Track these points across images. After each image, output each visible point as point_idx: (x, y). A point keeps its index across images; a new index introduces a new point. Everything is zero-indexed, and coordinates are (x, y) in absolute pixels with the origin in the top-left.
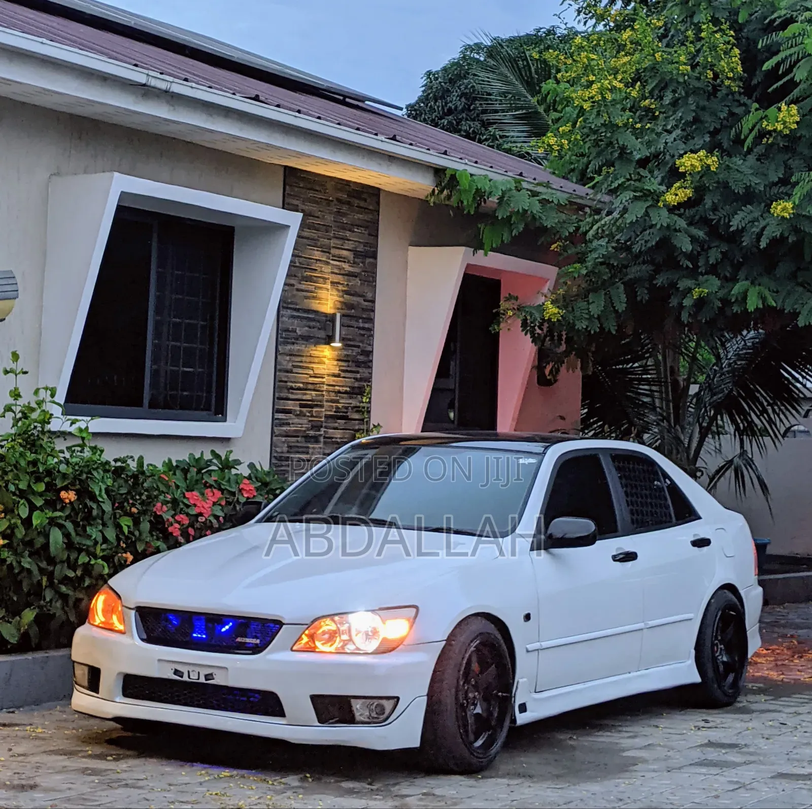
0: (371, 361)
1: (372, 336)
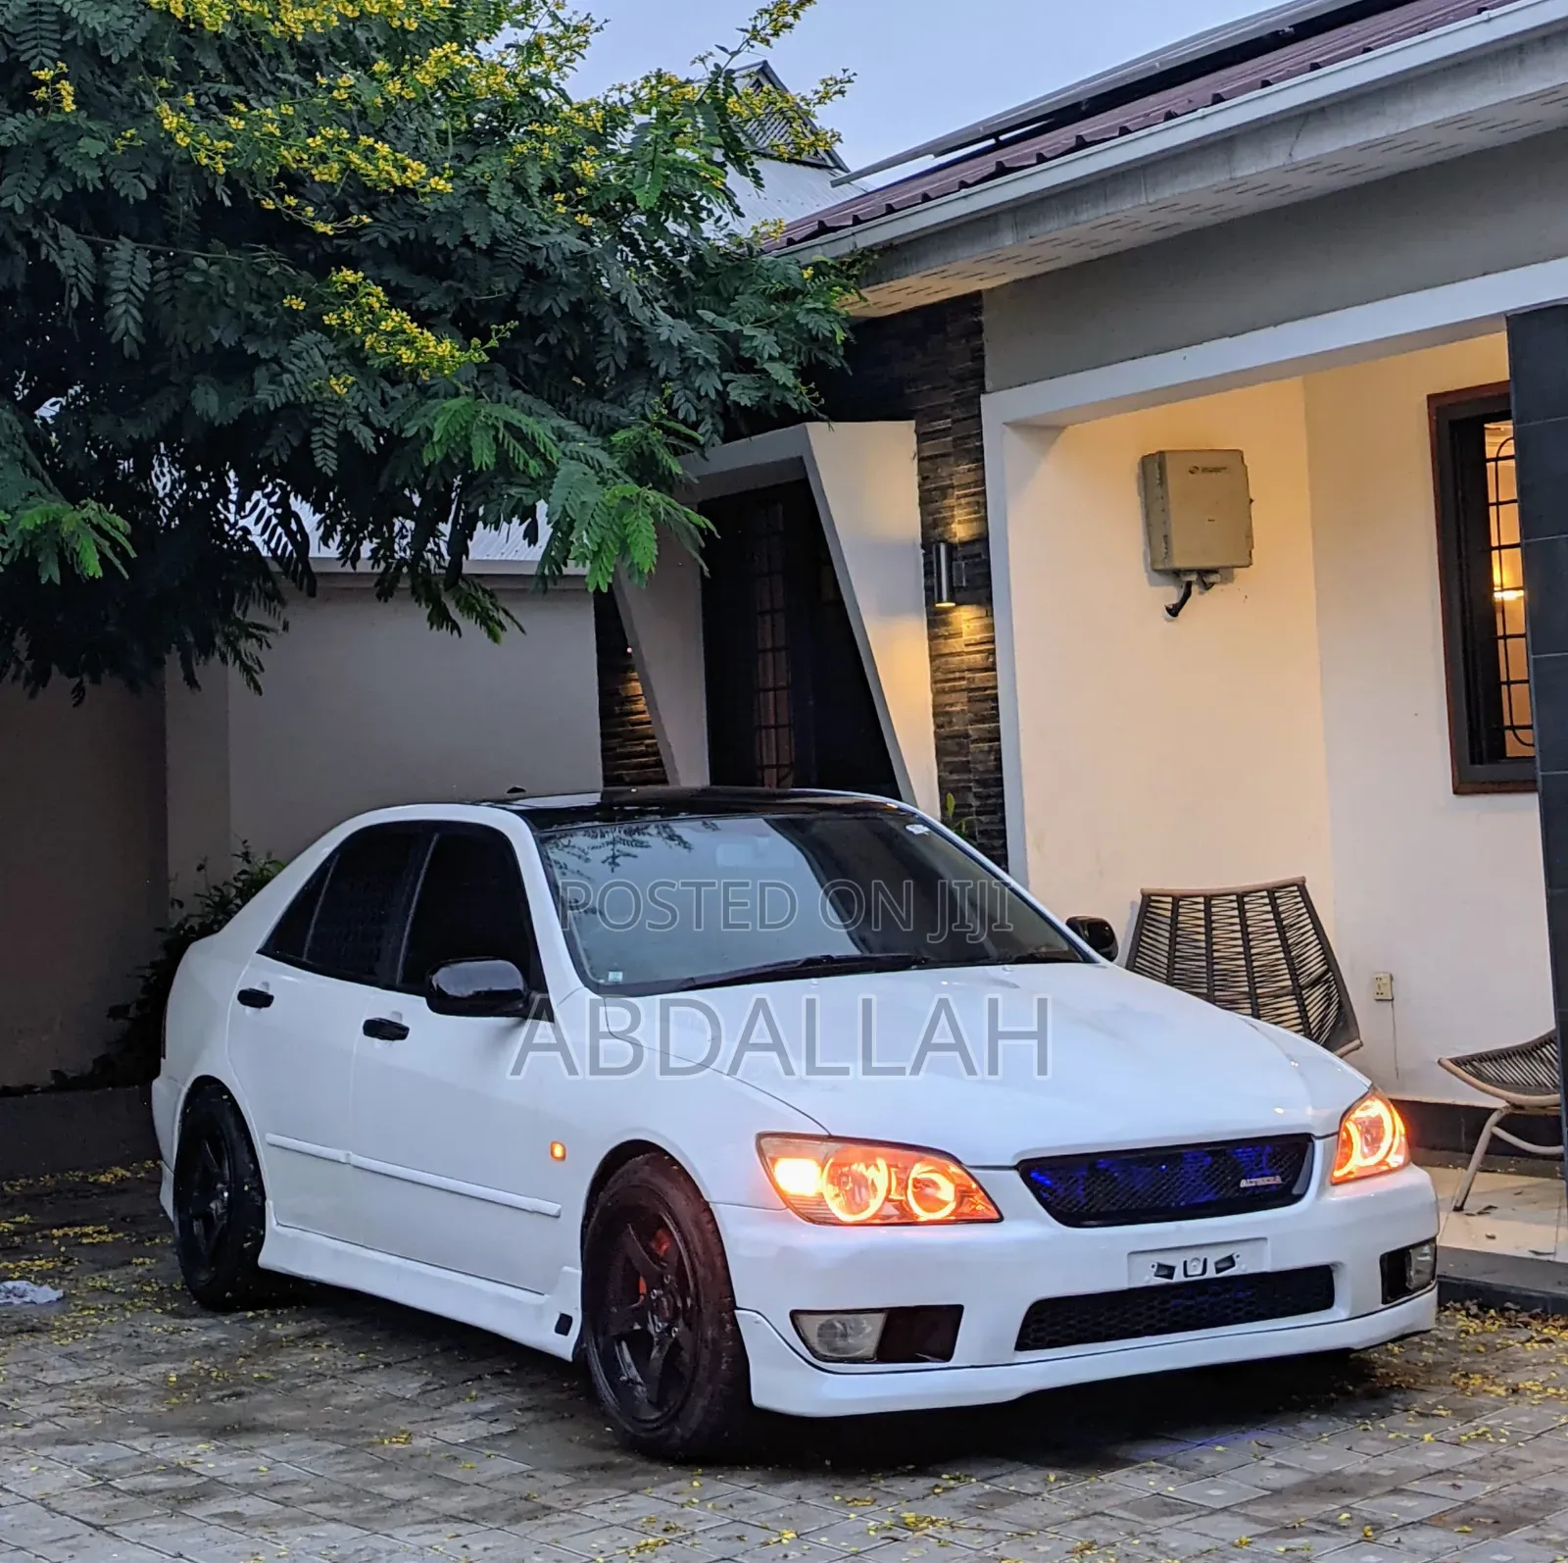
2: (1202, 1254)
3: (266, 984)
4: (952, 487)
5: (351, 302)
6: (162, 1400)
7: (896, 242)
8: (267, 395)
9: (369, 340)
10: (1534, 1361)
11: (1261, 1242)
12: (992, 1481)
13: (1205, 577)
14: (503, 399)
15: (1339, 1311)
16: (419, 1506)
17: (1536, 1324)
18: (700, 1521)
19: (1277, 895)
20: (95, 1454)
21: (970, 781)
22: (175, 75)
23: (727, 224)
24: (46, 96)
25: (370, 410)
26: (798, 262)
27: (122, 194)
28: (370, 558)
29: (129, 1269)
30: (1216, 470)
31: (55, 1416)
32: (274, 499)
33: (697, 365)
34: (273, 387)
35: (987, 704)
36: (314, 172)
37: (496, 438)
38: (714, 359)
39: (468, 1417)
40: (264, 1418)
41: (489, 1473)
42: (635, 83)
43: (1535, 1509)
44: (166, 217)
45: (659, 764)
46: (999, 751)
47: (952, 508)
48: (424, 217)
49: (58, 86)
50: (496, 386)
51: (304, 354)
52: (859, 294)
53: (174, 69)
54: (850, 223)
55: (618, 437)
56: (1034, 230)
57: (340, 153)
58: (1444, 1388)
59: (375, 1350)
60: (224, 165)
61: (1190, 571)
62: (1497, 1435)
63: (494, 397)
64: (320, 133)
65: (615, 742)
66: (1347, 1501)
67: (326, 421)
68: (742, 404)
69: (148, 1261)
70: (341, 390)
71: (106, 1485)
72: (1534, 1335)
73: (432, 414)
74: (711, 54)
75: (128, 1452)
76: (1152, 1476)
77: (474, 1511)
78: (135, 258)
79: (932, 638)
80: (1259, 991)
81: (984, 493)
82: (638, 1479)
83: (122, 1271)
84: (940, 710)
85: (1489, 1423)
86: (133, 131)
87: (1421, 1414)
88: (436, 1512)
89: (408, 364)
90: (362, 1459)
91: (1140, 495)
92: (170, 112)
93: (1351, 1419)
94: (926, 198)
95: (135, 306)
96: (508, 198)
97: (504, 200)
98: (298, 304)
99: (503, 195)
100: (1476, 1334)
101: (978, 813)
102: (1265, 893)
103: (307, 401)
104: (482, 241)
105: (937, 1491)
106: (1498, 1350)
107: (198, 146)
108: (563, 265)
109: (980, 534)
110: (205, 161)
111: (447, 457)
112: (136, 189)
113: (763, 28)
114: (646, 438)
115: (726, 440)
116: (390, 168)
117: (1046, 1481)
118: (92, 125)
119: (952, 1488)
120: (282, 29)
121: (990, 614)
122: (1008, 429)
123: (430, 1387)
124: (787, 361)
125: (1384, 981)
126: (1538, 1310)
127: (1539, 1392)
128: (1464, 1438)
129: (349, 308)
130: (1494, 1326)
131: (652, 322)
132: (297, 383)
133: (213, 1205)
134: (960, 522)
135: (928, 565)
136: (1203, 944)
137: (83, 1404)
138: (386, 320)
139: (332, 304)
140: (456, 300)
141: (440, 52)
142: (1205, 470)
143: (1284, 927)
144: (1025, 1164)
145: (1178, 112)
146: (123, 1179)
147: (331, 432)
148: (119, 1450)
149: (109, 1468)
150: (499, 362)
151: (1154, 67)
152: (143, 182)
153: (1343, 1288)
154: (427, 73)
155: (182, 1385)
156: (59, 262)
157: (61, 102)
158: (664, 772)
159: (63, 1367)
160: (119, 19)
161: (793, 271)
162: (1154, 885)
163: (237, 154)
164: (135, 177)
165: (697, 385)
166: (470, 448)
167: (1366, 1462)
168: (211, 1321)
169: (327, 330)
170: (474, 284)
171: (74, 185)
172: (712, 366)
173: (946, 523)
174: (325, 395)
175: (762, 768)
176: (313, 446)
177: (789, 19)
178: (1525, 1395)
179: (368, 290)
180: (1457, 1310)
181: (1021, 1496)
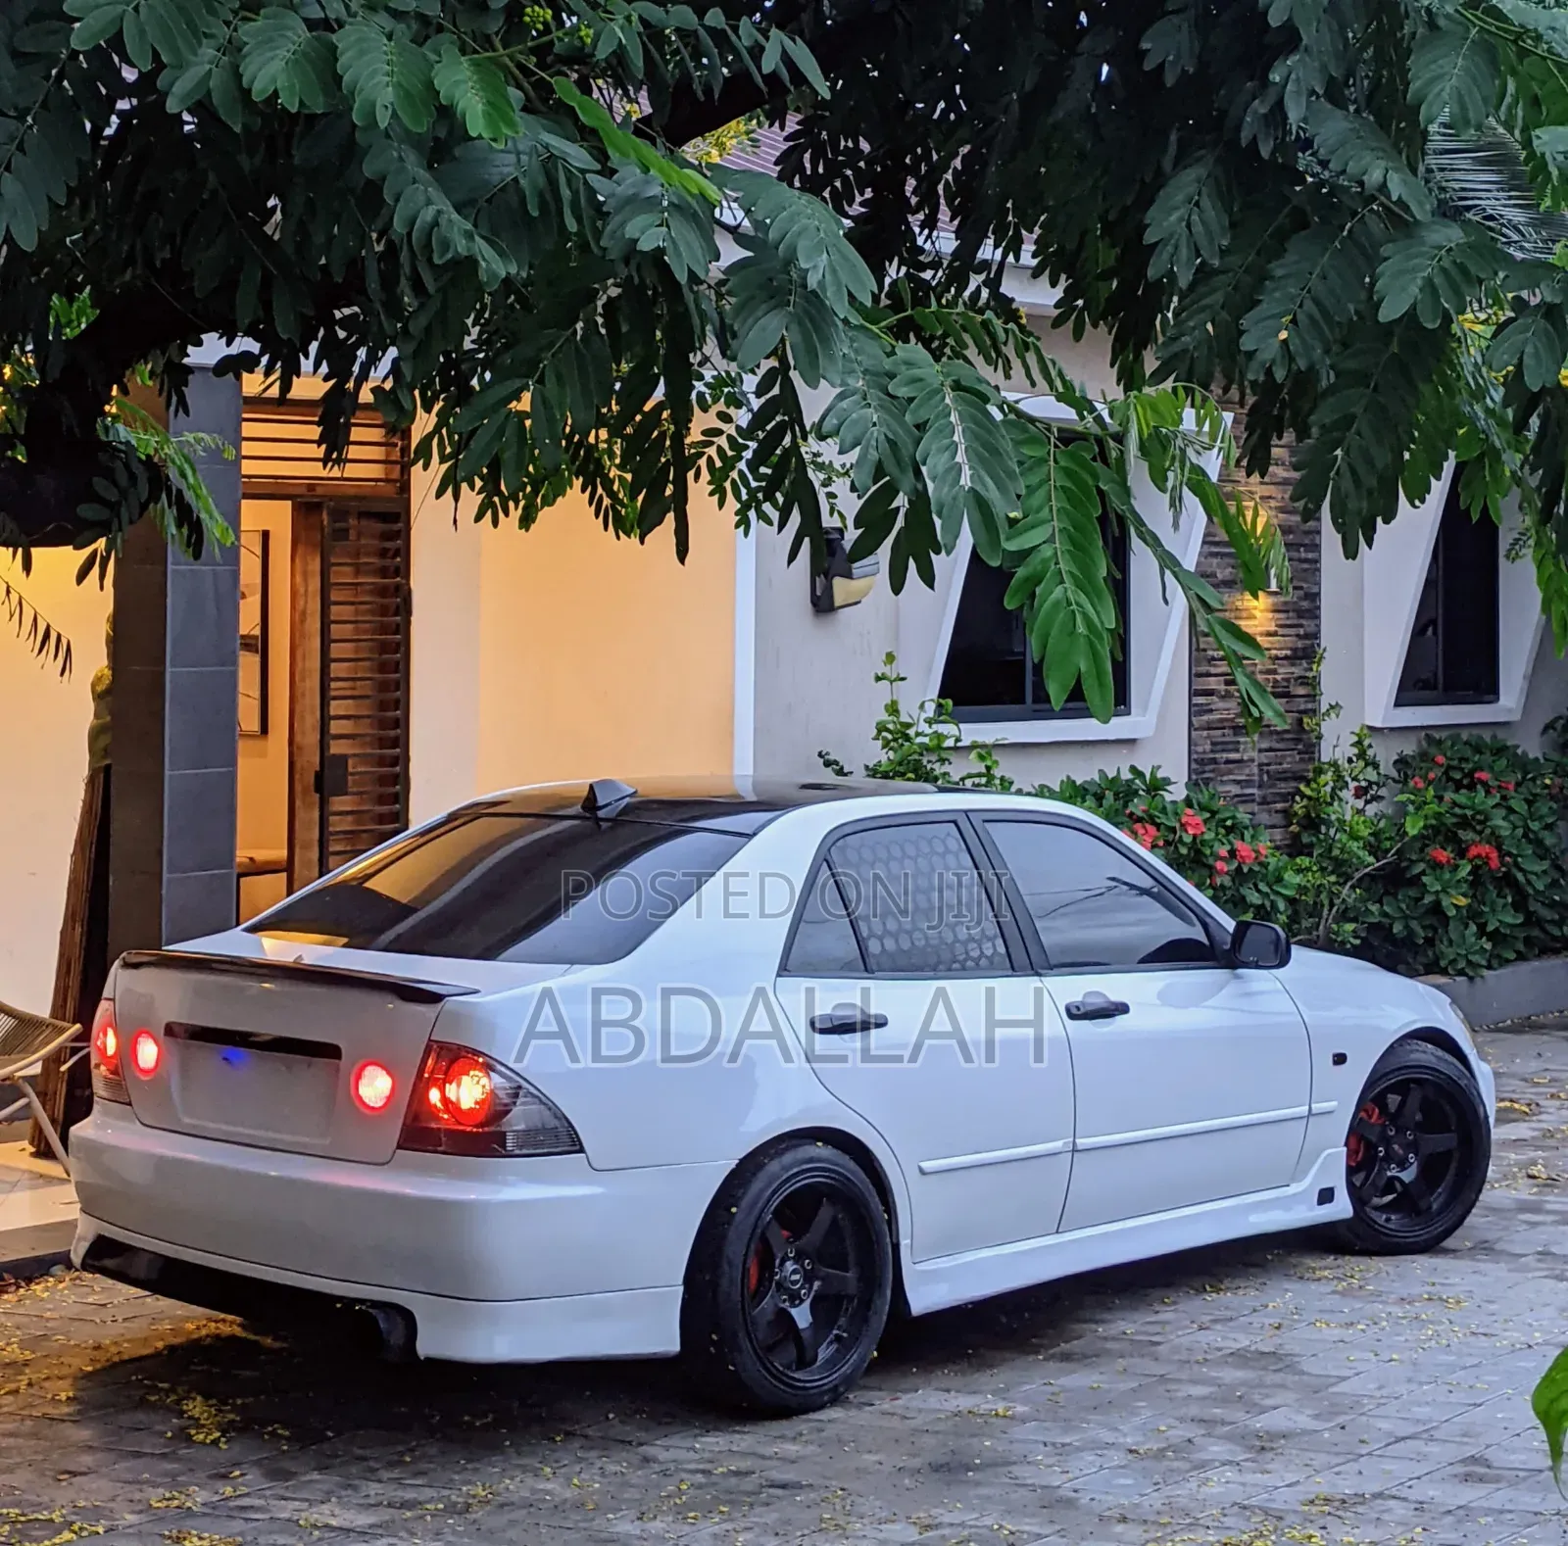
0: (1319, 608)
1: (1319, 570)
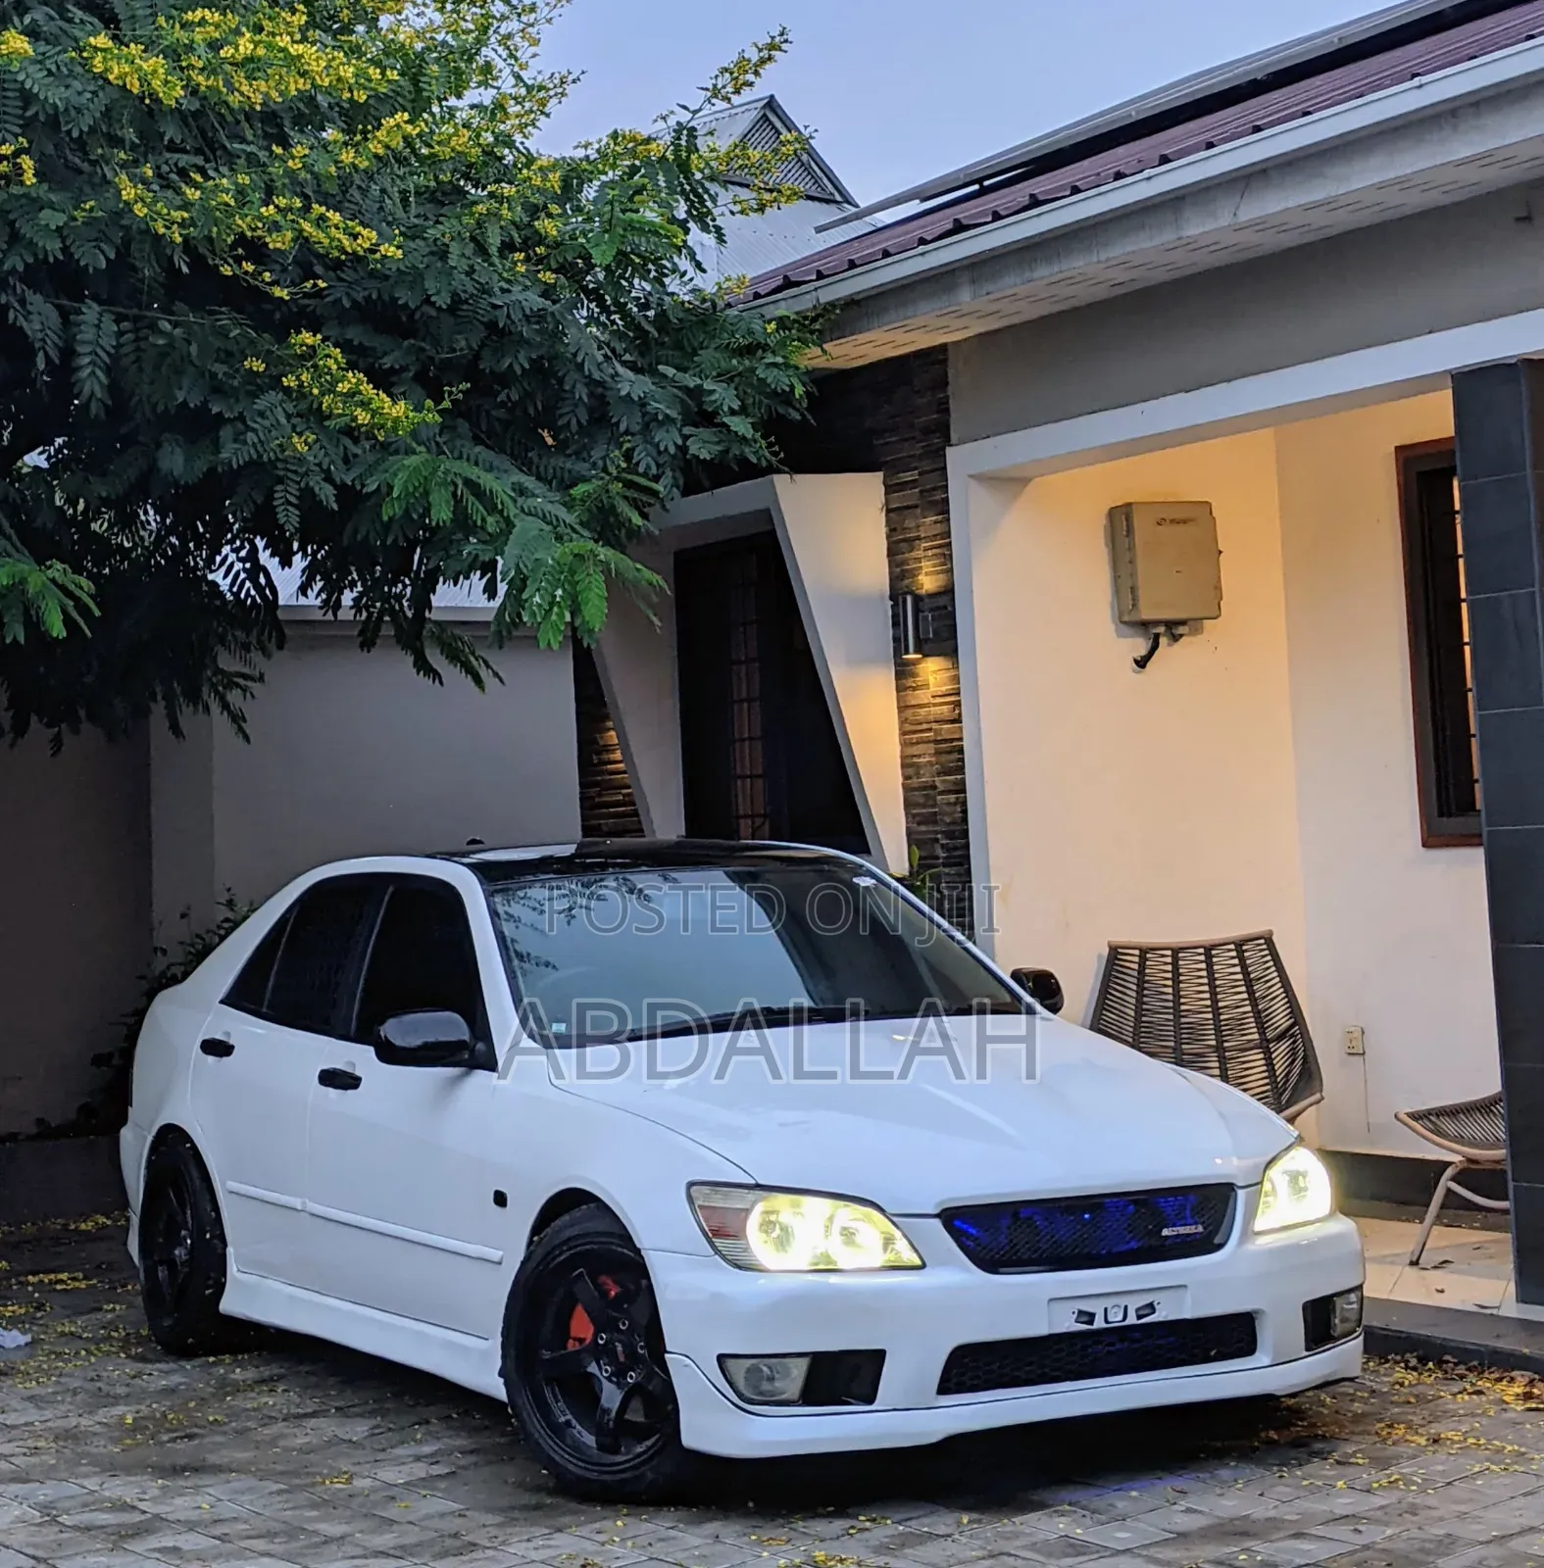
2: (1123, 1301)
3: (228, 1034)
4: (918, 538)
5: (309, 364)
6: (115, 1441)
7: (856, 298)
8: (232, 454)
9: (327, 400)
10: (1461, 1412)
11: (1181, 1291)
12: (908, 1523)
13: (1174, 629)
14: (465, 456)
15: (1261, 1358)
16: (350, 1543)
17: (1472, 1377)
18: (618, 1558)
19: (1244, 948)
20: (45, 1492)
21: (937, 832)
22: (134, 147)
23: (691, 280)
24: (7, 169)
25: (332, 467)
26: (763, 316)
27: (82, 263)
28: (351, 608)
29: (99, 1316)
30: (1185, 522)
31: (12, 1455)
32: (243, 553)
33: (657, 420)
34: (236, 446)
35: (952, 757)
36: (268, 240)
37: (454, 494)
38: (673, 414)
39: (410, 1459)
40: (213, 1459)
41: (424, 1512)
42: (600, 140)
43: (1428, 1553)
44: (132, 280)
45: (636, 814)
46: (964, 803)
47: (919, 560)
48: (387, 278)
49: (18, 160)
50: (458, 443)
51: (268, 413)
52: (823, 350)
53: (133, 142)
54: (814, 277)
55: (578, 490)
56: (990, 287)
57: (293, 221)
58: (1367, 1437)
59: (329, 1395)
60: (181, 235)
61: (1157, 623)
62: (1409, 1483)
63: (456, 454)
64: (273, 203)
65: (594, 790)
66: (1248, 1544)
67: (288, 478)
68: (702, 457)
69: (118, 1307)
70: (302, 448)
71: (54, 1520)
72: (1468, 1387)
73: (391, 471)
74: (672, 112)
75: (77, 1490)
76: (1062, 1519)
77: (402, 1547)
78: (100, 321)
79: (900, 689)
80: (1226, 1044)
81: (949, 544)
82: (566, 1520)
83: (92, 1316)
84: (908, 761)
85: (1404, 1471)
86: (92, 203)
87: (1338, 1463)
88: (365, 1548)
89: (363, 425)
90: (302, 1497)
91: (1107, 545)
92: (128, 183)
93: (1268, 1466)
94: (886, 254)
95: (100, 367)
96: (469, 258)
97: (464, 260)
98: (258, 366)
99: (463, 255)
100: (1410, 1385)
101: (945, 865)
102: (1232, 947)
103: (270, 459)
104: (443, 300)
105: (852, 1531)
106: (1431, 1401)
107: (155, 216)
108: (524, 323)
109: (945, 587)
110: (162, 231)
111: (407, 513)
112: (95, 258)
113: (724, 87)
114: (607, 491)
115: (686, 493)
116: (341, 236)
117: (959, 1523)
118: (53, 197)
119: (867, 1529)
120: (241, 99)
121: (956, 665)
122: (973, 483)
123: (377, 1431)
124: (747, 416)
125: (1356, 1035)
126: (1475, 1363)
127: (1460, 1442)
128: (1375, 1485)
129: (307, 369)
130: (1429, 1381)
131: (612, 377)
132: (260, 441)
133: (177, 1252)
134: (927, 574)
135: (895, 616)
136: (1170, 997)
137: (39, 1444)
138: (342, 382)
139: (291, 365)
140: (417, 359)
141: (392, 122)
142: (1172, 521)
143: (1251, 980)
144: (949, 1212)
145: (1127, 172)
146: (105, 1226)
147: (293, 489)
148: (71, 1488)
149: (58, 1505)
150: (462, 417)
151: (1130, 115)
152: (103, 252)
153: (1265, 1335)
154: (379, 142)
155: (137, 1427)
156: (25, 324)
157: (21, 175)
158: (640, 822)
159: (25, 1409)
160: (80, 94)
161: (757, 326)
162: (1121, 938)
163: (193, 223)
164: (95, 247)
165: (657, 440)
166: (429, 504)
167: (1276, 1507)
168: (172, 1366)
169: (287, 390)
170: (436, 343)
171: (35, 255)
172: (673, 421)
173: (913, 574)
174: (287, 453)
175: (738, 817)
176: (275, 503)
177: (750, 77)
178: (1445, 1445)
179: (327, 352)
180: (1397, 1363)
181: (932, 1536)
